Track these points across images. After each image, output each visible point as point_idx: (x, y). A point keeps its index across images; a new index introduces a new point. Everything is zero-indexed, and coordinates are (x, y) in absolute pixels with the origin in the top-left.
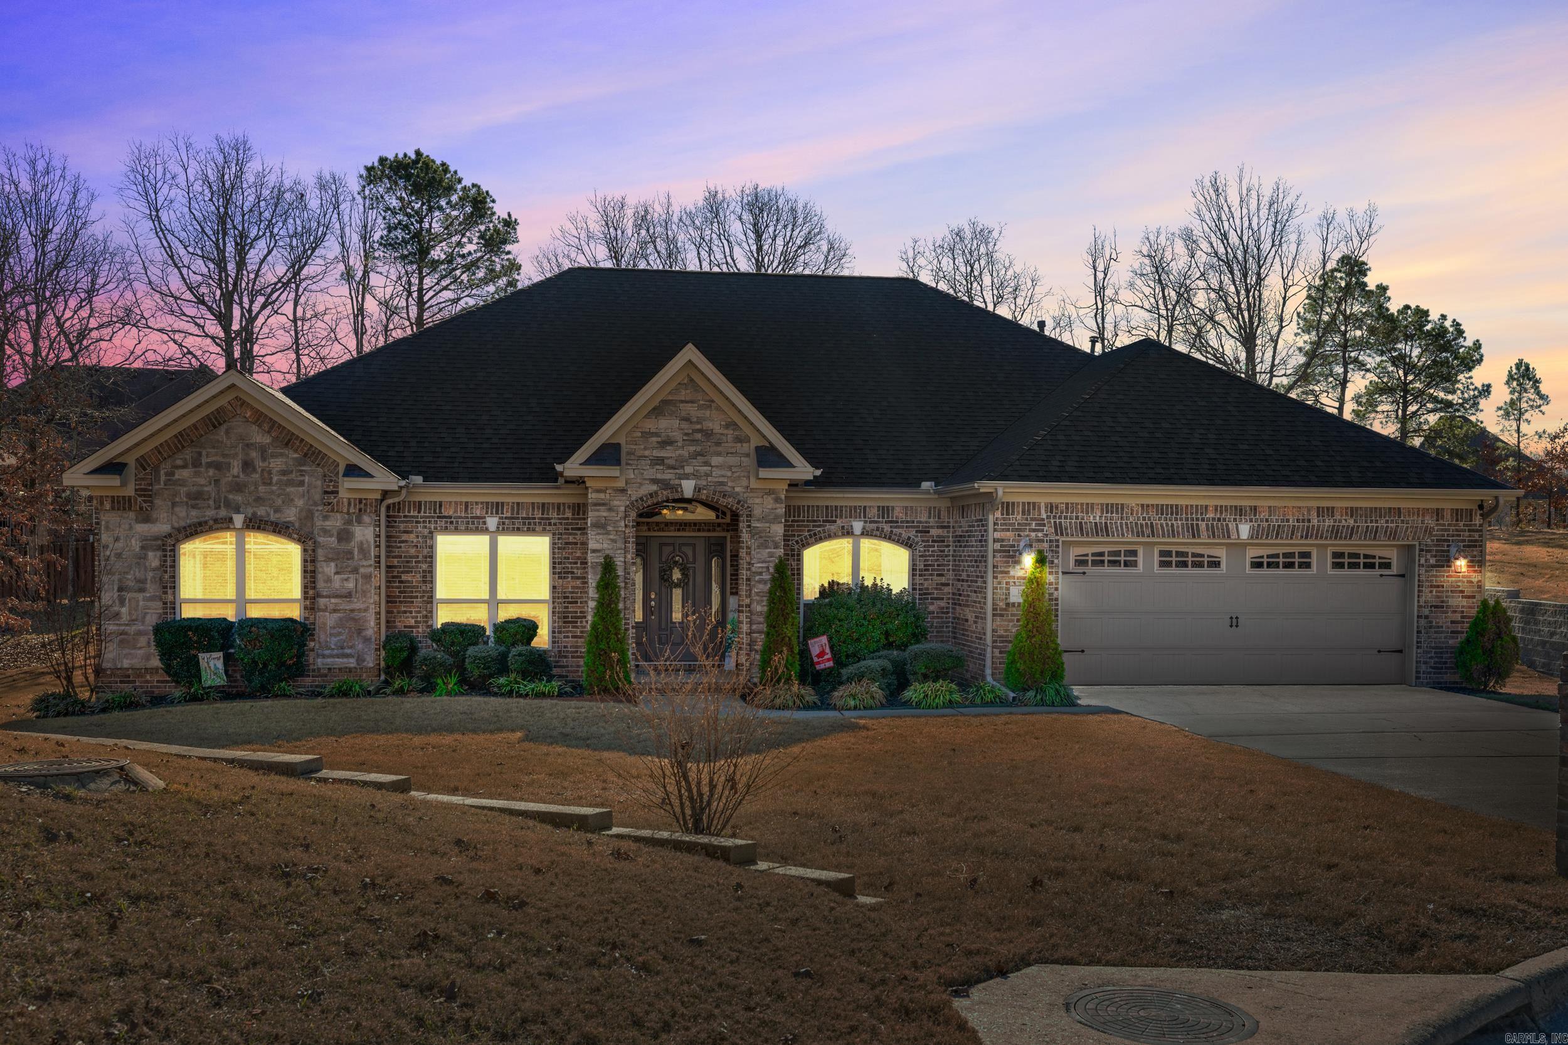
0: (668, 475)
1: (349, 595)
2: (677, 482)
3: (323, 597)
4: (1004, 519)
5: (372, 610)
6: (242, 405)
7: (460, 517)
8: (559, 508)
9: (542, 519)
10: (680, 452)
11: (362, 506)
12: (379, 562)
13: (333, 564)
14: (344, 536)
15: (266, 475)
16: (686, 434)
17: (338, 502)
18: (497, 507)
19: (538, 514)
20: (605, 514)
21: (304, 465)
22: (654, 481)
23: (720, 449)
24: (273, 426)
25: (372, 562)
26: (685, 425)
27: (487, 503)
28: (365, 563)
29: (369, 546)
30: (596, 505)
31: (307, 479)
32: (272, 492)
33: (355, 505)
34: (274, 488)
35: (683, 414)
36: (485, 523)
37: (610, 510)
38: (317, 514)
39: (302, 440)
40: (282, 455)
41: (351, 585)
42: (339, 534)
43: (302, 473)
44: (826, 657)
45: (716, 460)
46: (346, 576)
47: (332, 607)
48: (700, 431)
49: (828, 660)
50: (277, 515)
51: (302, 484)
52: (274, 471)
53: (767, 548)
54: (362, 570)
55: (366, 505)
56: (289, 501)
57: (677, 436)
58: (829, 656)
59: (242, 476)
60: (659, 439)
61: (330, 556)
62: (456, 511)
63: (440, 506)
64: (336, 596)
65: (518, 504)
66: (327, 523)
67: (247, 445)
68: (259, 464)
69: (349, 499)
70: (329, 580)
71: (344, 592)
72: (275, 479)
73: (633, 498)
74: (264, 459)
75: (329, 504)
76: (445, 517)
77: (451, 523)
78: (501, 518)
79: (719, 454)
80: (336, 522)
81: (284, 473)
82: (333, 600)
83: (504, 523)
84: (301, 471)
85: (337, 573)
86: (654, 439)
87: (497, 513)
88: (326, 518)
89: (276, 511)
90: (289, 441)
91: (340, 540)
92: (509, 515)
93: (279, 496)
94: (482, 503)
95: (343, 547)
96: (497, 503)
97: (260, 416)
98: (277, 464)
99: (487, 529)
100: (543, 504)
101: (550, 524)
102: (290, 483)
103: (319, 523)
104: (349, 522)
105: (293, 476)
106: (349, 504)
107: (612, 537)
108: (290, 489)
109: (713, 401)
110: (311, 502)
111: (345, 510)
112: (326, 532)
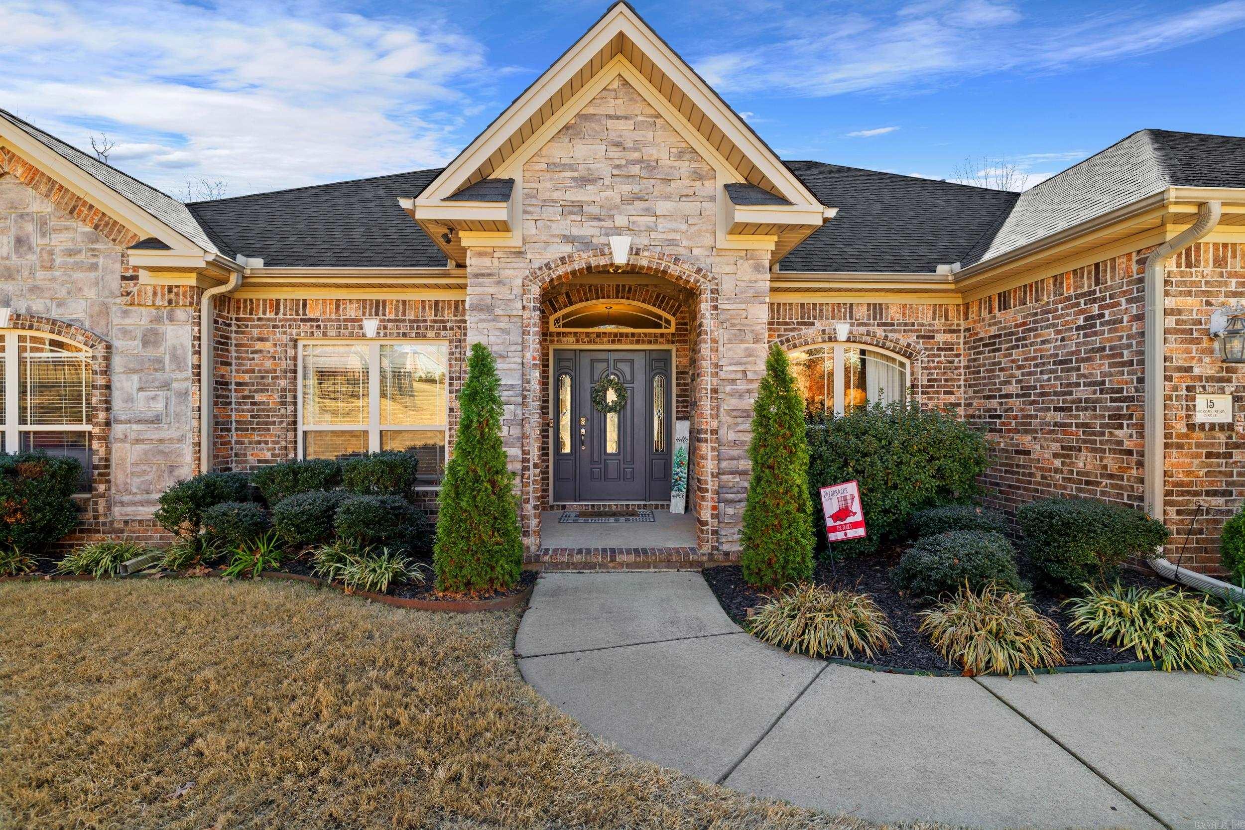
0: (588, 230)
1: (157, 420)
2: (603, 240)
3: (121, 422)
4: (1182, 275)
5: (190, 438)
6: (10, 160)
7: (330, 320)
8: (456, 308)
9: (435, 321)
10: (608, 194)
11: (172, 296)
12: (199, 374)
13: (135, 377)
14: (151, 338)
15: (45, 256)
16: (618, 167)
17: (139, 291)
18: (378, 307)
19: (430, 316)
20: (491, 290)
21: (97, 241)
22: (568, 239)
23: (668, 189)
24: (53, 186)
25: (189, 373)
26: (614, 152)
27: (365, 301)
28: (180, 376)
29: (185, 354)
30: (477, 276)
31: (101, 261)
32: (54, 280)
33: (163, 295)
34: (57, 274)
35: (613, 136)
36: (361, 327)
37: (499, 283)
38: (114, 308)
39: (91, 207)
40: (67, 229)
41: (159, 406)
42: (144, 336)
43: (94, 253)
44: (850, 520)
45: (662, 207)
46: (152, 394)
47: (132, 436)
48: (640, 162)
49: (855, 525)
50: (60, 311)
51: (94, 267)
52: (57, 250)
53: (742, 341)
54: (175, 385)
55: (177, 294)
56: (76, 291)
57: (604, 169)
58: (859, 517)
59: (14, 257)
60: (575, 175)
61: (131, 366)
62: (324, 313)
63: (305, 305)
64: (139, 421)
65: (404, 302)
66: (128, 321)
67: (22, 216)
68: (37, 241)
69: (155, 287)
70: (129, 399)
71: (150, 415)
72: (58, 261)
73: (536, 265)
74: (44, 235)
75: (128, 294)
76: (310, 320)
77: (318, 327)
78: (381, 321)
79: (668, 198)
80: (141, 318)
81: (70, 253)
82: (135, 427)
83: (385, 328)
84: (93, 250)
85: (141, 389)
86: (569, 174)
87: (377, 314)
88: (126, 313)
89: (60, 305)
90: (74, 208)
91: (145, 343)
92: (392, 317)
93: (63, 284)
94: (358, 301)
95: (150, 352)
96: (378, 301)
97: (35, 174)
98: (60, 241)
99: (364, 335)
100: (437, 302)
101: (445, 328)
102: (77, 267)
103: (117, 320)
104: (158, 320)
105: (81, 257)
106: (155, 293)
107: (502, 325)
108: (78, 275)
109: (659, 116)
110: (107, 293)
111: (150, 303)
112: (125, 332)
